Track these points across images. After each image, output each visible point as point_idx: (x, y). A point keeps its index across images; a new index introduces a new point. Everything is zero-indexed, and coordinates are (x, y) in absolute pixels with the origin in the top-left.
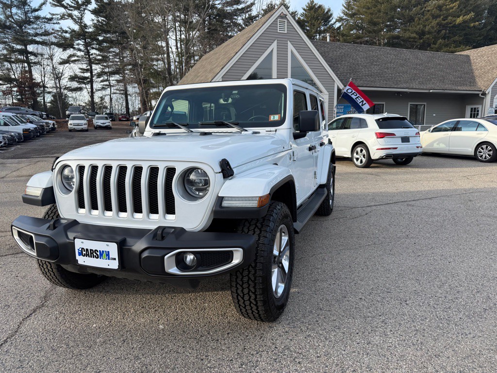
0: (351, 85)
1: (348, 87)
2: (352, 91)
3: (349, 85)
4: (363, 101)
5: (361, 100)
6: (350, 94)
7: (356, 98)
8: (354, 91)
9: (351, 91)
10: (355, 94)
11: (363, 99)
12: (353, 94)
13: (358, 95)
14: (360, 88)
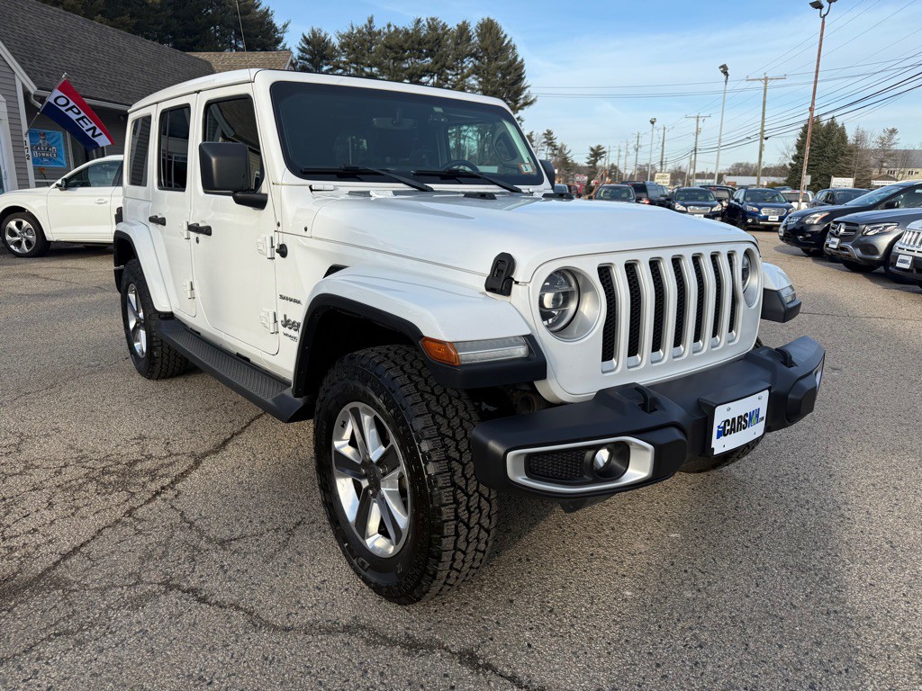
0: (66, 88)
1: (57, 93)
2: (68, 103)
3: (60, 89)
4: (94, 129)
5: (90, 126)
6: (63, 109)
7: (78, 120)
8: (72, 104)
9: (65, 102)
10: (75, 110)
11: (94, 125)
12: (71, 109)
13: (83, 114)
14: (88, 101)
